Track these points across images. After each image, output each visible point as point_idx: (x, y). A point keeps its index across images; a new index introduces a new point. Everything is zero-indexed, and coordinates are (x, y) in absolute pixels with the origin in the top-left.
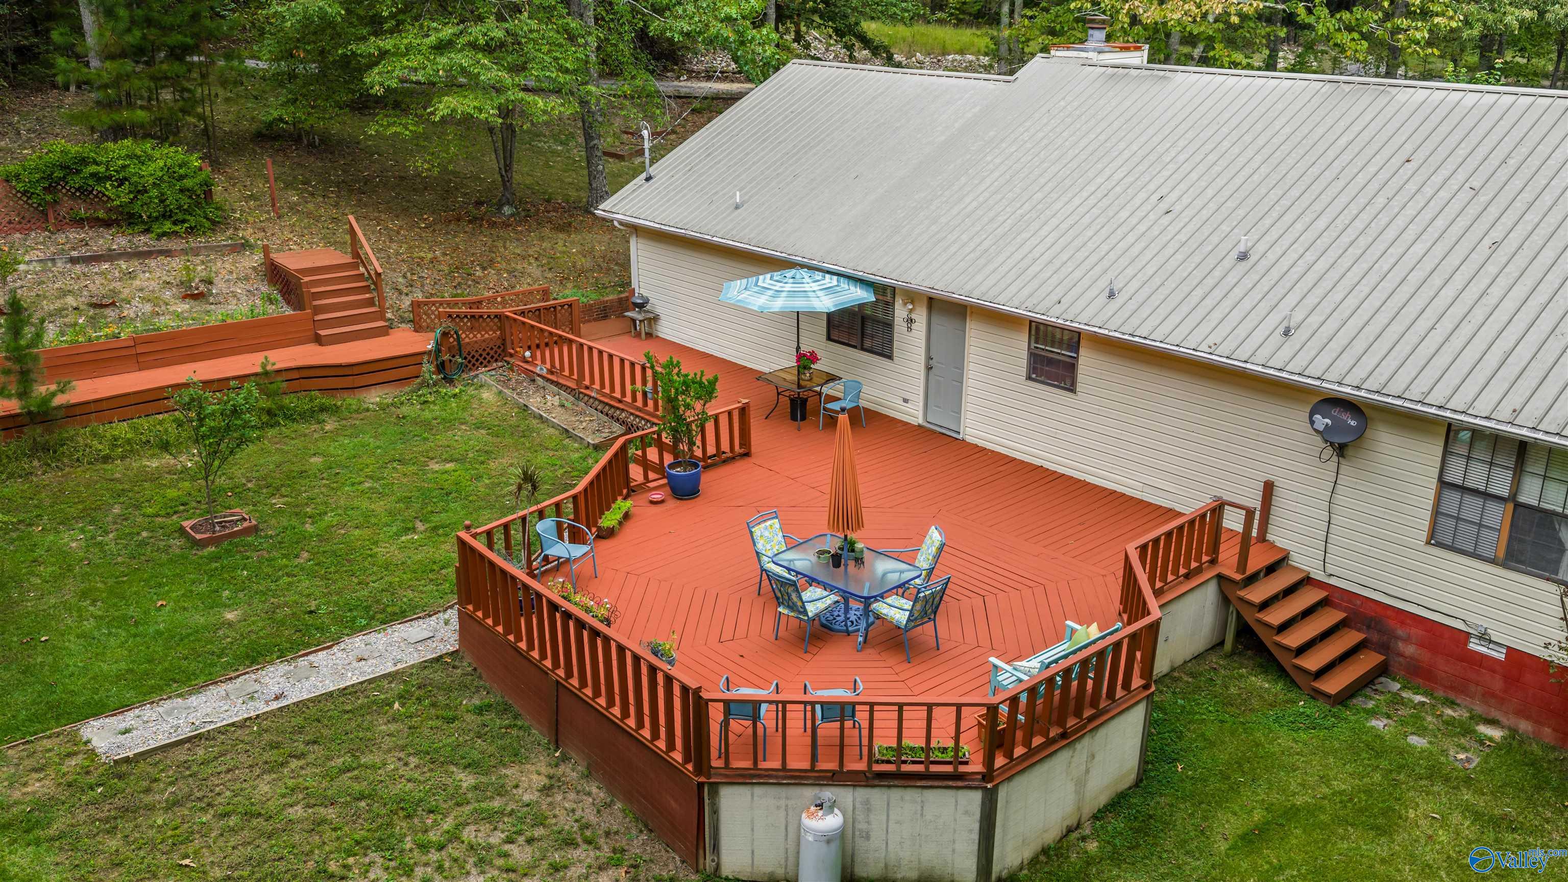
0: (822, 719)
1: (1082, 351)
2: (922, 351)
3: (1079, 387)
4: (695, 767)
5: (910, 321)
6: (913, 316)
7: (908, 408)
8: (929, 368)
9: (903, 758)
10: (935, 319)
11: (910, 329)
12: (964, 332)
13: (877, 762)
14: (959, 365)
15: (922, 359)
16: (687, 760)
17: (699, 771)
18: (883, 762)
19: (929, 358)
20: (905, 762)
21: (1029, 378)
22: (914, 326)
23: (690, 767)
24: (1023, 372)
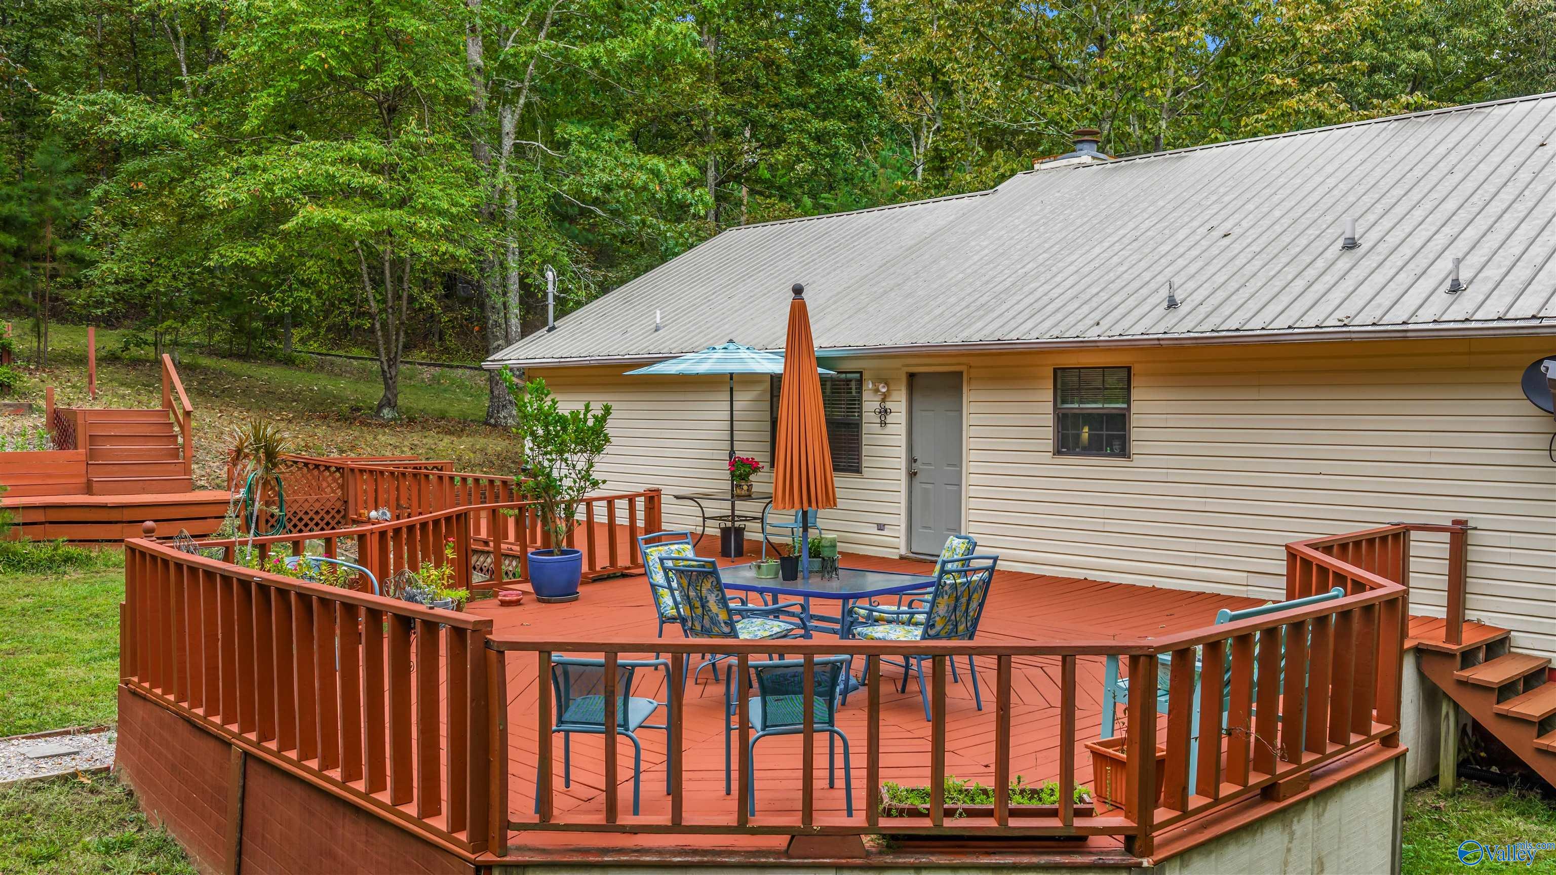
0: (765, 726)
1: (1135, 394)
2: (902, 452)
3: (1135, 447)
4: (472, 838)
5: (885, 412)
6: (889, 405)
7: (885, 537)
8: (912, 475)
9: (948, 805)
10: (917, 398)
11: (883, 424)
12: (961, 411)
13: (888, 813)
14: (956, 461)
15: (902, 464)
16: (457, 824)
17: (480, 842)
18: (901, 813)
19: (912, 460)
20: (950, 813)
21: (1058, 452)
22: (890, 419)
23: (463, 836)
24: (1049, 445)
